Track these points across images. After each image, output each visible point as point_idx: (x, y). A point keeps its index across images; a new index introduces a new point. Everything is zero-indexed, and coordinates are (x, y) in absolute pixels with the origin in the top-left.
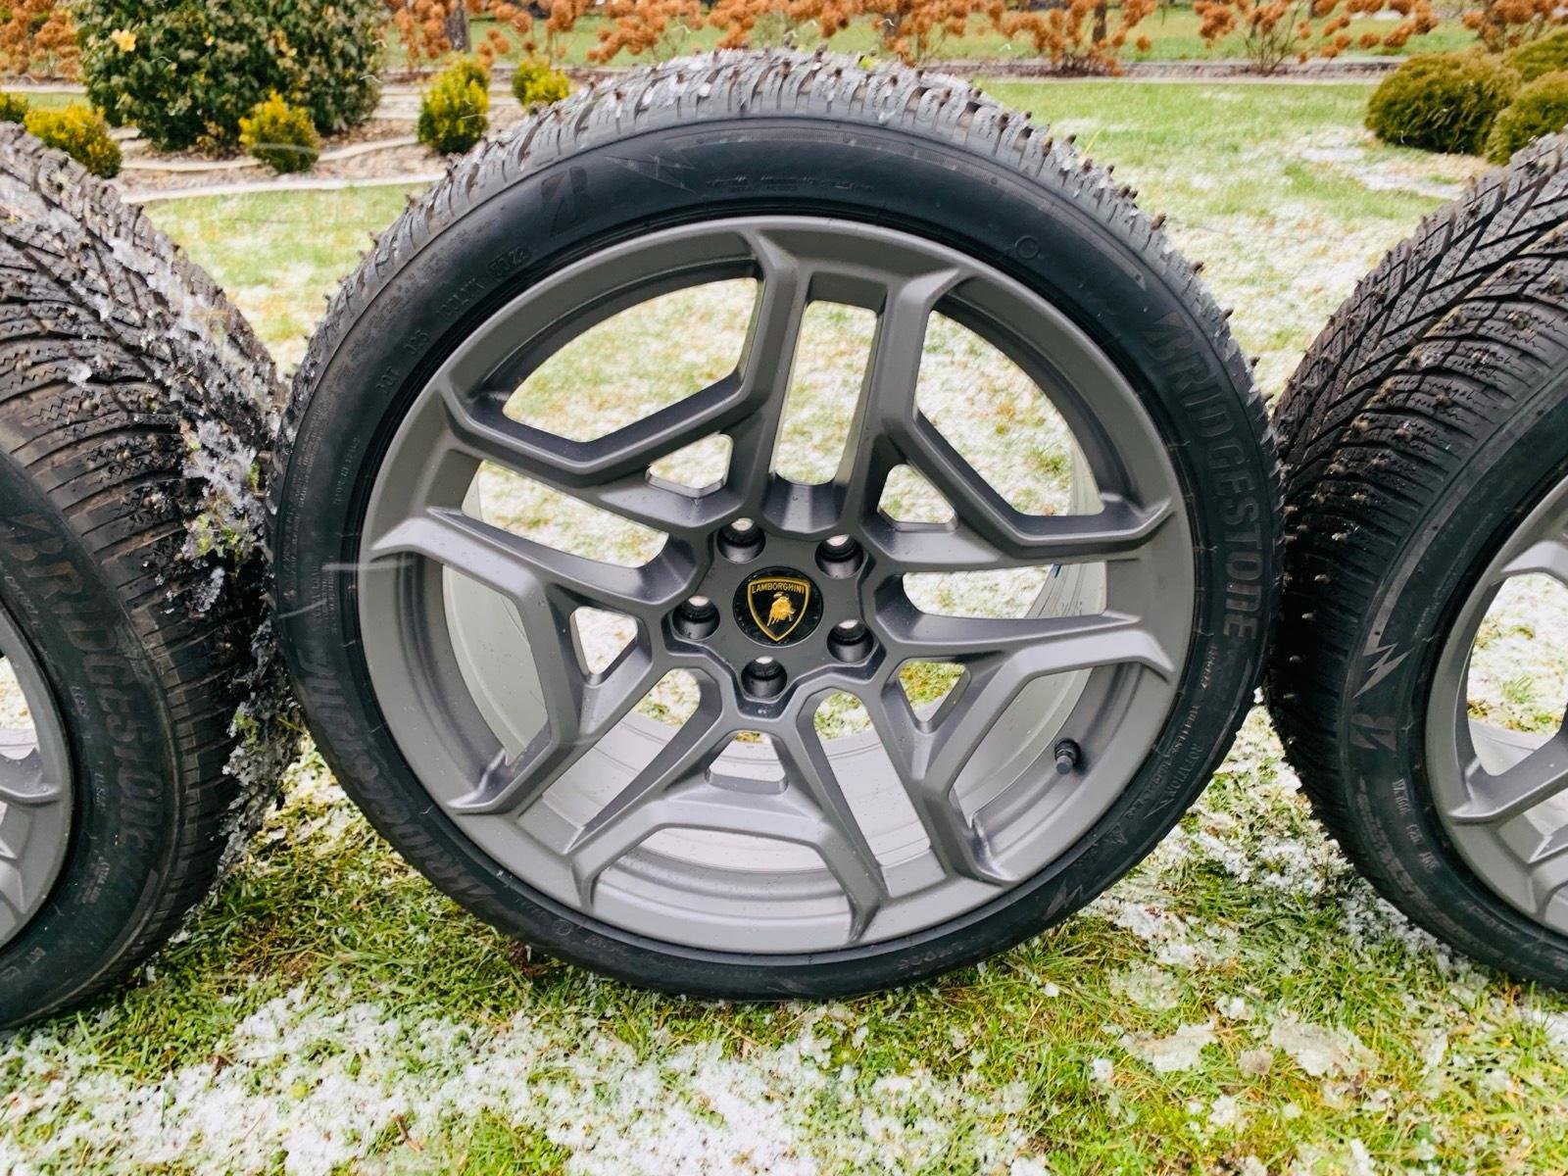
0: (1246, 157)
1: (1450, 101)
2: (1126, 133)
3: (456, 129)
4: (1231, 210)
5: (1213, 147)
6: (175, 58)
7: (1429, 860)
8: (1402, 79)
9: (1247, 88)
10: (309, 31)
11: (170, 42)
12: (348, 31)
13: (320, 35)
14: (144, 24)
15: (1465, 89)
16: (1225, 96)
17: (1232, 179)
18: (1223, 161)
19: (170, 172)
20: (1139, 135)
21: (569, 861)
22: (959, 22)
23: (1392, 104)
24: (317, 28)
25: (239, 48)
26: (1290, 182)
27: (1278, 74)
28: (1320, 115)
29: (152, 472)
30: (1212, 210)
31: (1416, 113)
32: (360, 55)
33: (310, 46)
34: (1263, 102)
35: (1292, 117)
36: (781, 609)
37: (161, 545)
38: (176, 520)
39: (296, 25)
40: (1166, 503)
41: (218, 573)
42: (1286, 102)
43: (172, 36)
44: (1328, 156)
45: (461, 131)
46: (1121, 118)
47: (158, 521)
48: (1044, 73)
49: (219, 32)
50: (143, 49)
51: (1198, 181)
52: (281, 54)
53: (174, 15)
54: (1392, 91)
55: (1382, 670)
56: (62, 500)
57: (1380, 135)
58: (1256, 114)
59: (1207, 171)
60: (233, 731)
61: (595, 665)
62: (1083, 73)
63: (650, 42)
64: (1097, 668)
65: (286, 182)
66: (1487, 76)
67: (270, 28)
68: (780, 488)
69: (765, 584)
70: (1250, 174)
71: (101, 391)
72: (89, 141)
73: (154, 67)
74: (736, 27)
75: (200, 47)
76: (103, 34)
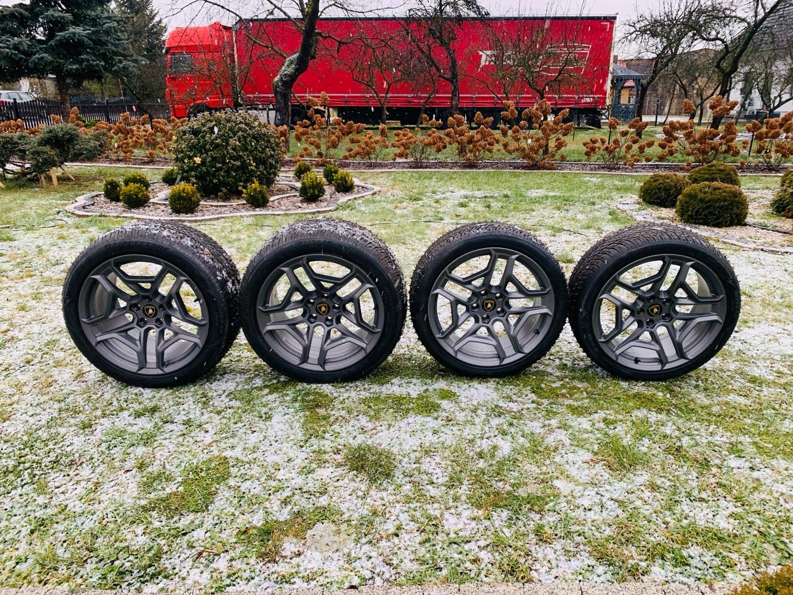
0: (597, 207)
1: (666, 190)
2: (555, 196)
3: (314, 193)
4: (589, 227)
5: (586, 202)
6: (215, 167)
7: (596, 349)
8: (650, 181)
9: (603, 175)
10: (260, 156)
11: (213, 161)
12: (273, 156)
13: (264, 158)
14: (205, 155)
15: (671, 186)
16: (594, 180)
17: (591, 216)
18: (589, 208)
19: (212, 206)
20: (560, 197)
21: (453, 348)
22: (491, 147)
23: (647, 190)
24: (264, 155)
25: (238, 163)
26: (610, 217)
27: (616, 169)
28: (627, 189)
30: (583, 227)
31: (655, 193)
33: (259, 161)
34: (608, 182)
35: (618, 189)
36: (489, 305)
39: (257, 154)
40: (549, 288)
42: (617, 183)
43: (214, 159)
44: (626, 207)
45: (317, 193)
46: (553, 189)
48: (524, 168)
49: (231, 158)
50: (203, 163)
51: (580, 217)
52: (252, 165)
53: (216, 152)
54: (647, 186)
55: (584, 314)
57: (644, 200)
58: (604, 188)
59: (582, 212)
61: (459, 314)
62: (539, 168)
63: (368, 153)
64: (541, 314)
65: (258, 211)
66: (678, 182)
67: (248, 156)
68: (491, 286)
69: (487, 302)
70: (598, 214)
72: (192, 196)
73: (207, 169)
74: (402, 148)
75: (224, 163)
76: (190, 158)
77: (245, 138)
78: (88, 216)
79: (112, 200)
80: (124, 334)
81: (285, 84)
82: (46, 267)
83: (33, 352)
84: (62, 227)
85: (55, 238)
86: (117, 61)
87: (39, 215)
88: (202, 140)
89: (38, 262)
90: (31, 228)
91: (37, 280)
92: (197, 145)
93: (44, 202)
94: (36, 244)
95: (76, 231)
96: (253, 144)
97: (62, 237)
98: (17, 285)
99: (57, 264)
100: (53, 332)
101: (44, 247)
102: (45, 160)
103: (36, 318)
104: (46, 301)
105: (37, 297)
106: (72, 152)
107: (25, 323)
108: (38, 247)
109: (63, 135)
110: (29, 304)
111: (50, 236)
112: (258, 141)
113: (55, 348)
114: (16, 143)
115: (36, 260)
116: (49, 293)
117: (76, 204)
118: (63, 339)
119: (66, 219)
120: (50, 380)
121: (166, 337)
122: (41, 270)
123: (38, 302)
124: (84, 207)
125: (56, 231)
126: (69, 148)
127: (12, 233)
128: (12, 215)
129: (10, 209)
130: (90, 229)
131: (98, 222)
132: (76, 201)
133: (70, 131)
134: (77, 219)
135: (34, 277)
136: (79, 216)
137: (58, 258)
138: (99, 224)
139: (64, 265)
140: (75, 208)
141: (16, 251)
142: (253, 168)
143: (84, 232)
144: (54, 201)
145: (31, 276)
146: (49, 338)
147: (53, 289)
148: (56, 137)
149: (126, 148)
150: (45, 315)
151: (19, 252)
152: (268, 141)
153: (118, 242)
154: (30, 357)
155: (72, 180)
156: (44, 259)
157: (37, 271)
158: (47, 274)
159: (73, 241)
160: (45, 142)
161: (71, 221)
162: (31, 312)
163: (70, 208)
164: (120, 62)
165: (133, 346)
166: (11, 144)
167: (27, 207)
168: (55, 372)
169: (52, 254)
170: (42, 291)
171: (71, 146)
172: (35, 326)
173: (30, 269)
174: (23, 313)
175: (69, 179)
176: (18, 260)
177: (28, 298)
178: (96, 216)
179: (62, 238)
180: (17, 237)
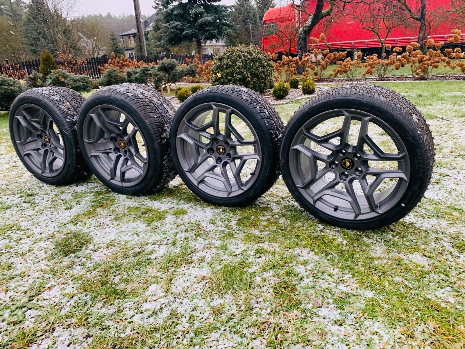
6: (227, 79)
10: (255, 72)
11: (227, 75)
12: (263, 72)
13: (257, 73)
14: (223, 72)
25: (239, 76)
29: (160, 127)
32: (266, 77)
33: (254, 75)
36: (221, 150)
37: (160, 135)
38: (162, 133)
39: (253, 71)
41: (166, 140)
47: (160, 132)
49: (236, 73)
50: (222, 77)
52: (248, 77)
53: (229, 70)
56: (151, 128)
60: (165, 158)
63: (345, 72)
67: (247, 72)
71: (157, 119)
73: (223, 80)
74: (369, 67)
75: (233, 76)
76: (215, 74)
77: (246, 60)
81: (305, 32)
86: (224, 29)
88: (223, 63)
92: (220, 66)
96: (251, 64)
102: (159, 78)
112: (254, 63)
142: (249, 79)
148: (165, 66)
152: (261, 63)
160: (161, 69)
164: (226, 30)
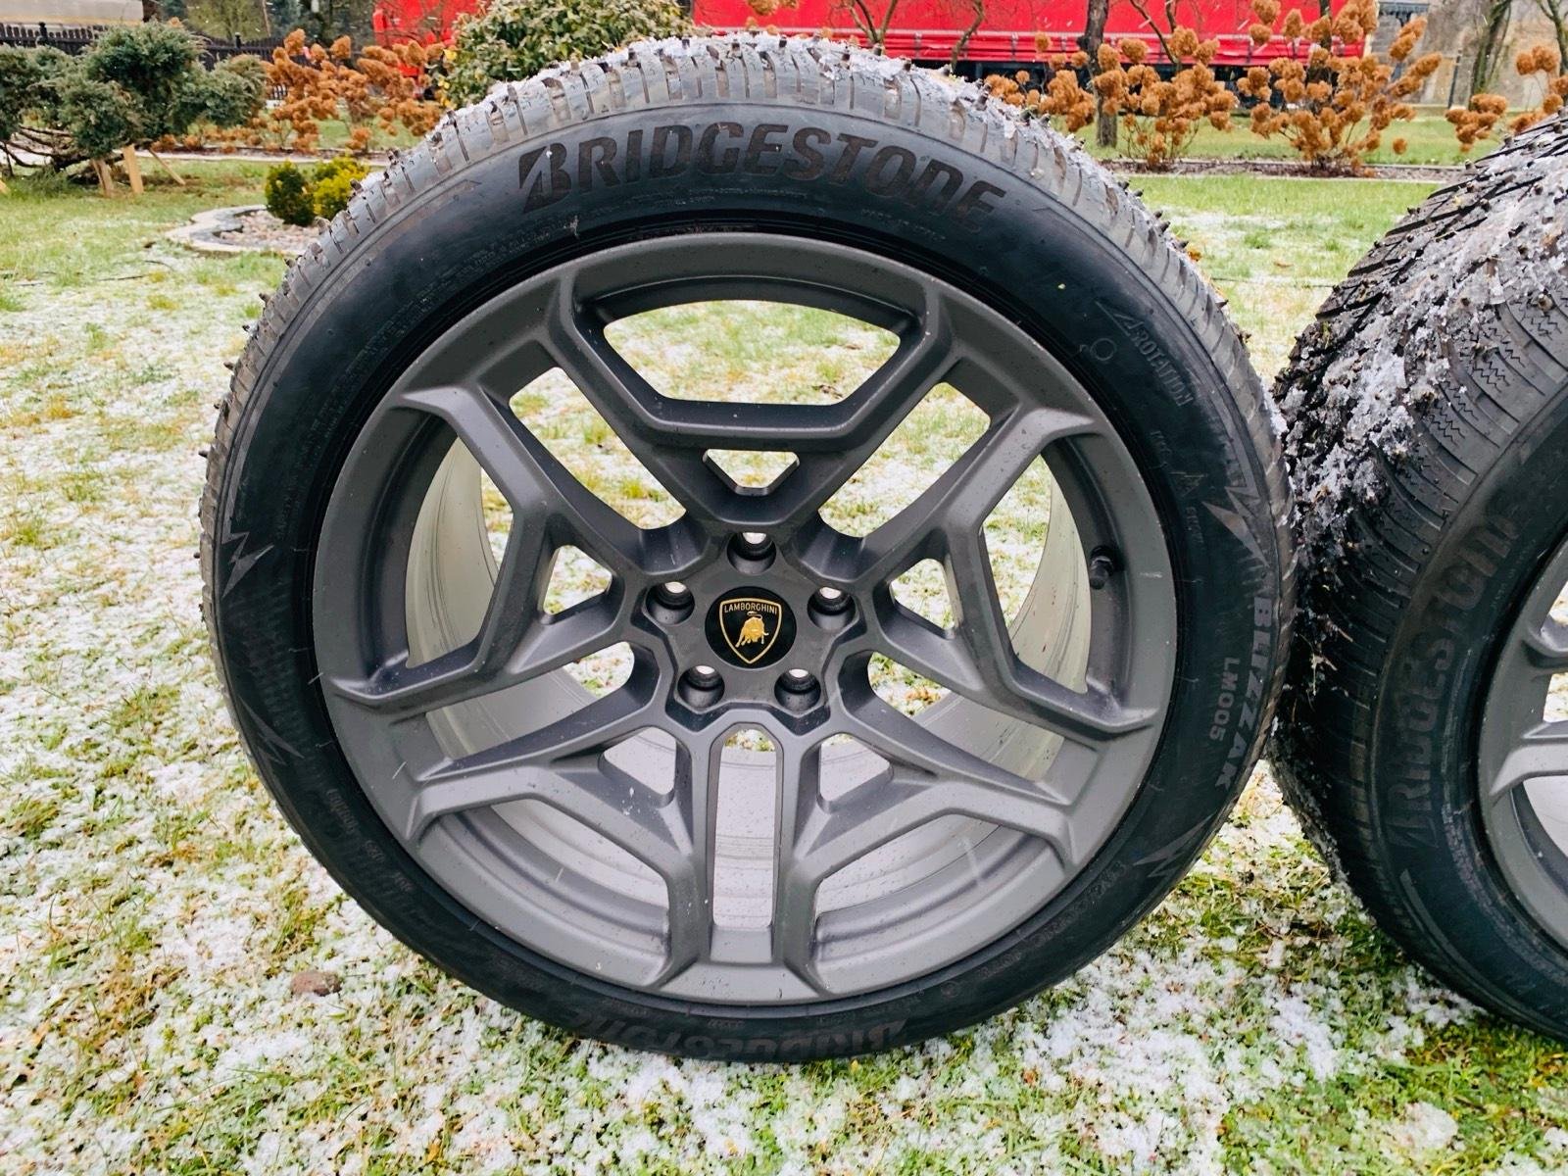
78: (230, 255)
79: (289, 220)
80: (589, 769)
82: (116, 390)
83: (56, 760)
84: (160, 278)
85: (141, 306)
87: (94, 250)
89: (89, 373)
90: (72, 279)
91: (82, 431)
93: (108, 224)
94: (85, 319)
95: (202, 289)
97: (161, 304)
98: (16, 444)
99: (152, 379)
100: (148, 650)
101: (109, 329)
103: (76, 581)
104: (118, 507)
105: (82, 492)
106: (176, 99)
107: (32, 600)
108: (91, 328)
109: (153, 53)
110: (54, 519)
111: (129, 300)
113: (160, 740)
114: (32, 71)
115: (83, 366)
116: (126, 476)
117: (196, 228)
118: (192, 690)
119: (170, 260)
120: (143, 967)
121: (834, 784)
122: (100, 395)
123: (86, 510)
124: (217, 234)
125: (144, 289)
126: (168, 90)
127: (15, 290)
128: (22, 248)
129: (19, 234)
130: (241, 287)
131: (261, 270)
132: (193, 222)
133: (169, 43)
134: (202, 262)
135: (77, 419)
136: (208, 254)
137: (152, 360)
138: (266, 276)
139: (174, 383)
140: (193, 235)
141: (22, 338)
143: (224, 293)
144: (135, 222)
145: (67, 415)
146: (130, 681)
147: (138, 461)
149: (301, 119)
150: (112, 566)
151: (30, 342)
153: (618, 130)
154: (42, 791)
155: (178, 184)
156: (111, 362)
157: (86, 401)
158: (117, 410)
159: (196, 314)
160: (106, 70)
161: (184, 265)
162: (59, 551)
163: (181, 233)
165: (646, 840)
166: (20, 73)
167: (65, 233)
168: (168, 894)
169: (134, 348)
170: (102, 467)
171: (173, 85)
172: (75, 613)
173: (67, 392)
174: (29, 556)
175: (172, 182)
176: (28, 365)
177: (51, 496)
178: (253, 254)
179: (163, 305)
180: (27, 303)
